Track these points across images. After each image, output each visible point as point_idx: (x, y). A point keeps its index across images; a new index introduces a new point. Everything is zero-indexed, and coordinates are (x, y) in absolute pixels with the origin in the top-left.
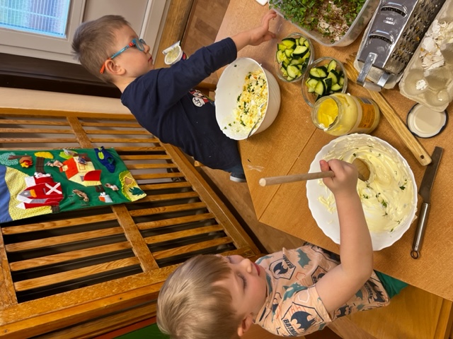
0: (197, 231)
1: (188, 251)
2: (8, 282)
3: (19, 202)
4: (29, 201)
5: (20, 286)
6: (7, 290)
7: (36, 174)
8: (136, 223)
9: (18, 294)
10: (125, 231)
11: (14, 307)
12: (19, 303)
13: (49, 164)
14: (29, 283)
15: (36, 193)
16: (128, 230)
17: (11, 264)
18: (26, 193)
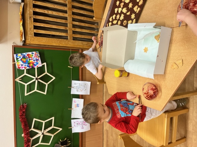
0: (90, 31)
2: (33, 29)
8: (72, 21)
10: (68, 23)
11: (33, 37)
14: (37, 31)
17: (34, 23)
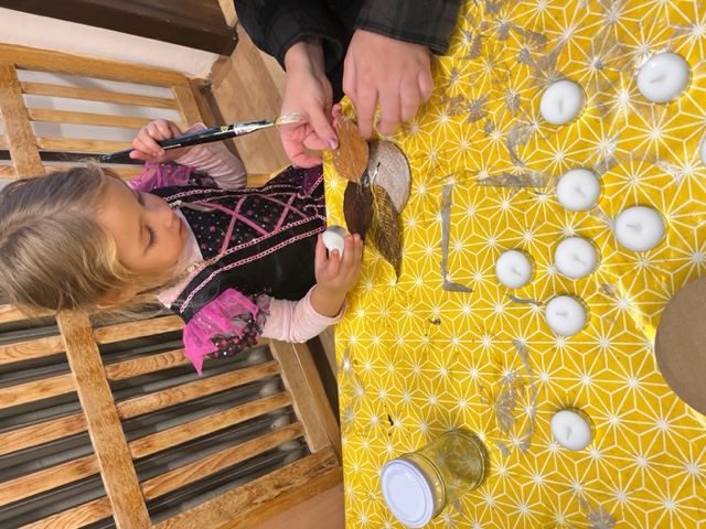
0: (242, 412)
1: (216, 470)
8: (117, 401)
10: (89, 428)
16: (98, 424)
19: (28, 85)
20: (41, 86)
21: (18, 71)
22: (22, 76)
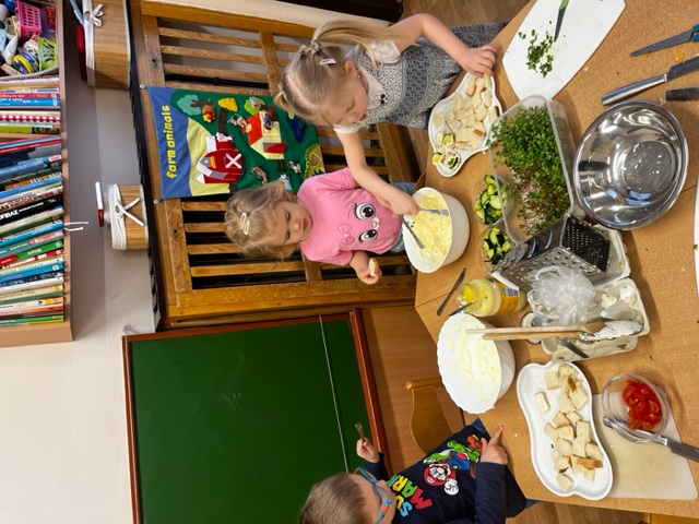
2: (186, 266)
3: (199, 173)
4: (209, 173)
5: (196, 272)
6: (184, 273)
7: (217, 134)
9: (194, 279)
11: (188, 293)
12: (194, 288)
13: (232, 121)
14: (202, 271)
15: (217, 162)
17: (189, 246)
18: (206, 162)
19: (279, 45)
20: (285, 46)
21: (275, 37)
22: (277, 40)
